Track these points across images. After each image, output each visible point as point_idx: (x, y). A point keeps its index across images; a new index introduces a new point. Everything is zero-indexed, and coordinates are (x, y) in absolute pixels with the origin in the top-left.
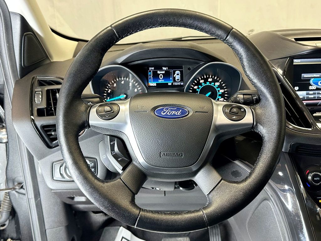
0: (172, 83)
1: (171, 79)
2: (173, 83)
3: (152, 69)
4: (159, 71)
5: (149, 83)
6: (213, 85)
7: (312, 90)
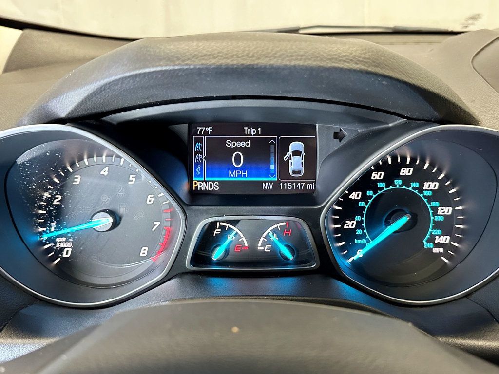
0: (276, 184)
1: (272, 167)
2: (278, 182)
3: (206, 132)
4: (233, 140)
5: (195, 179)
6: (414, 188)
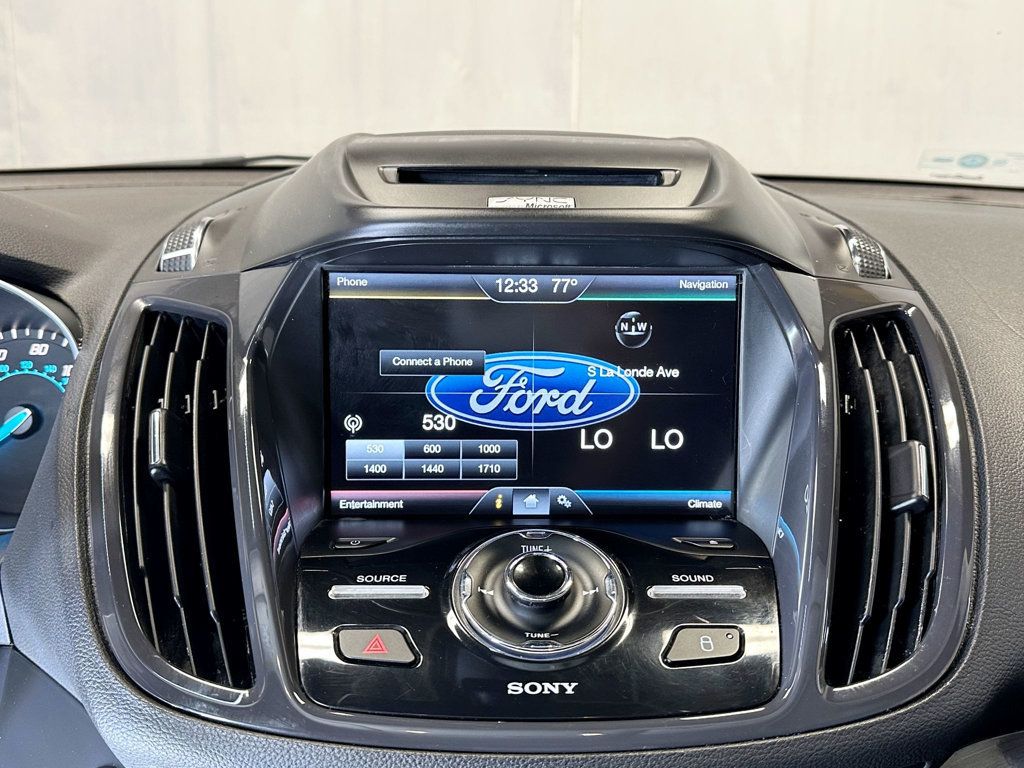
7: (434, 435)
